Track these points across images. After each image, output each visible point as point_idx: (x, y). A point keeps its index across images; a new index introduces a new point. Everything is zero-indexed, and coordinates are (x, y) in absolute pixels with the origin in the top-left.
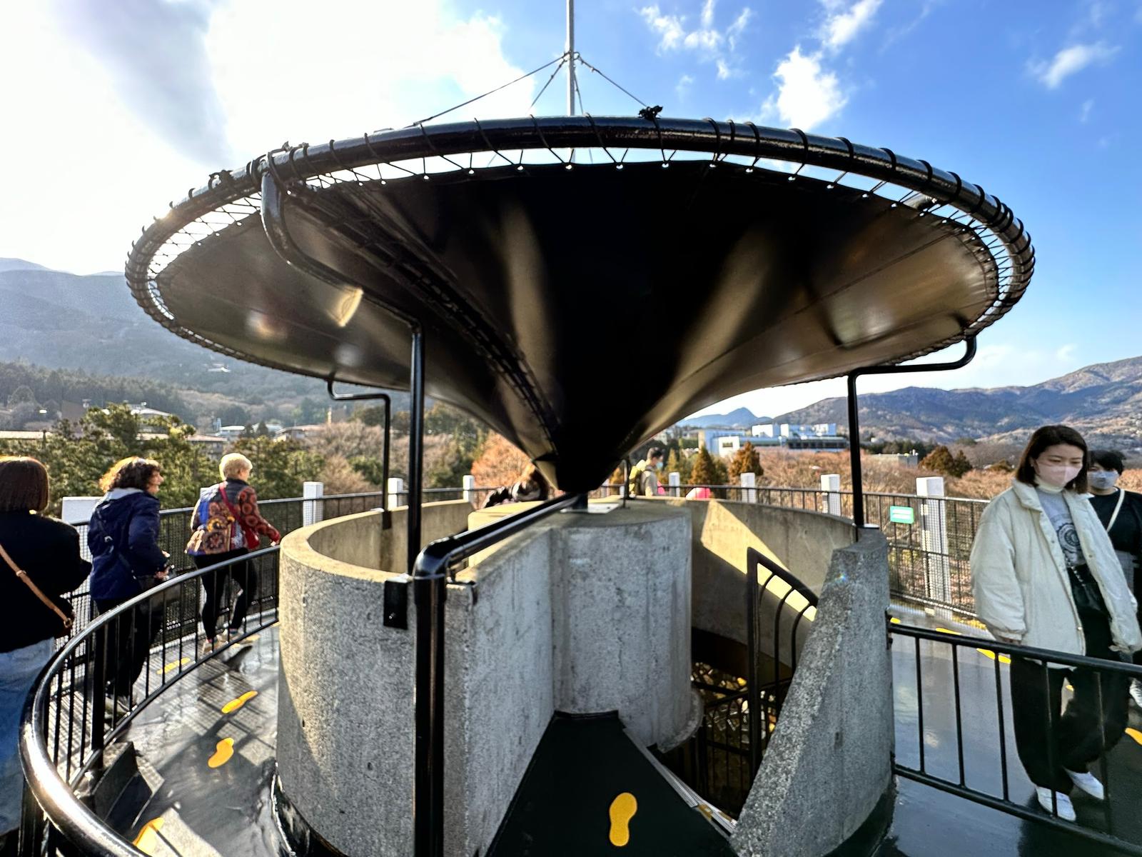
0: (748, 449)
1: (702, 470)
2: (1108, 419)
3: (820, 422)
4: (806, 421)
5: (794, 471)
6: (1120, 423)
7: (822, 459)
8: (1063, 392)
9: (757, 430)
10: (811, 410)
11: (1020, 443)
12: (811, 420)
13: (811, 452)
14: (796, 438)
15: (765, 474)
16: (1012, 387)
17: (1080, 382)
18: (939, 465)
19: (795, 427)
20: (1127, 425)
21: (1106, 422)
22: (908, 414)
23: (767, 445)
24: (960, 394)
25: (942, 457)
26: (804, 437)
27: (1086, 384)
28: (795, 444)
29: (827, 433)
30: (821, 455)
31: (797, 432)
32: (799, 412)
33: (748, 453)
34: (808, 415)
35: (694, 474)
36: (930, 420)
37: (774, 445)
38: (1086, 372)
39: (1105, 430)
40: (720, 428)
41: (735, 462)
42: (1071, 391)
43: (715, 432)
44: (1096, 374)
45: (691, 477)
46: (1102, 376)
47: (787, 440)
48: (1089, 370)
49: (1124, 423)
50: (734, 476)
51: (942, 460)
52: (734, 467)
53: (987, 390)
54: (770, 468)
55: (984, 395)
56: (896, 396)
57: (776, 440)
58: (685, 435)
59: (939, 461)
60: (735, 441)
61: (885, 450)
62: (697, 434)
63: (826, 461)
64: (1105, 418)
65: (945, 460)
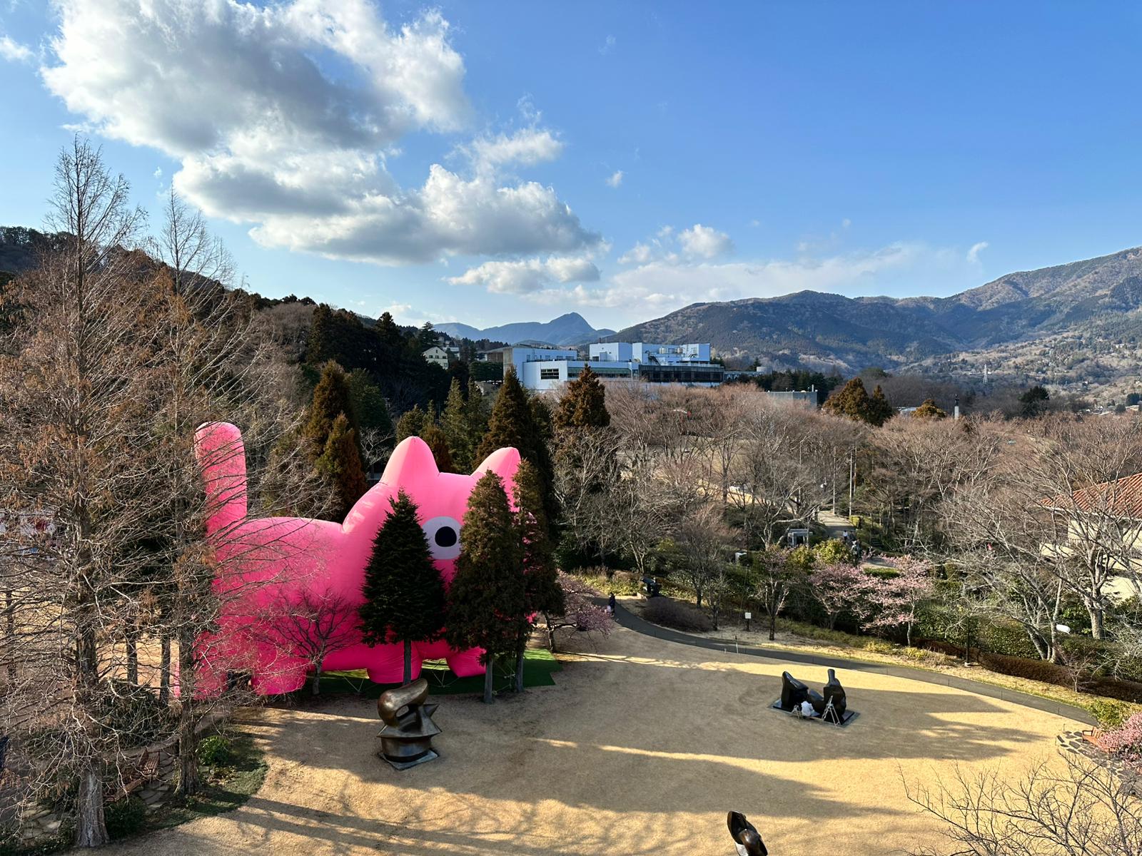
0: (585, 379)
1: (508, 417)
2: (1023, 347)
3: (685, 340)
4: (665, 338)
5: (653, 416)
6: (1033, 352)
7: (695, 397)
8: (980, 309)
9: (595, 350)
10: (672, 323)
11: (931, 377)
12: (671, 337)
13: (677, 387)
14: (654, 364)
15: (612, 423)
16: (925, 299)
17: (998, 297)
18: (850, 408)
19: (651, 347)
20: (1040, 355)
21: (1020, 351)
22: (800, 332)
23: (612, 376)
24: (867, 305)
25: (855, 394)
26: (663, 362)
27: (1004, 299)
28: (653, 373)
29: (697, 358)
30: (693, 391)
31: (655, 355)
32: (655, 324)
33: (585, 386)
34: (668, 329)
35: (493, 423)
36: (827, 342)
37: (623, 375)
38: (1005, 282)
39: (1019, 360)
40: (537, 345)
41: (564, 402)
42: (988, 308)
43: (529, 351)
44: (1015, 285)
45: (488, 430)
46: (1021, 289)
47: (640, 366)
48: (1009, 281)
49: (1038, 352)
50: (561, 427)
51: (855, 399)
52: (560, 410)
53: (897, 301)
54: (617, 414)
55: (893, 308)
56: (787, 305)
57: (624, 366)
58: (481, 356)
59: (850, 401)
60: (563, 367)
61: (774, 385)
62: (501, 354)
63: (702, 400)
64: (1020, 345)
65: (858, 399)
